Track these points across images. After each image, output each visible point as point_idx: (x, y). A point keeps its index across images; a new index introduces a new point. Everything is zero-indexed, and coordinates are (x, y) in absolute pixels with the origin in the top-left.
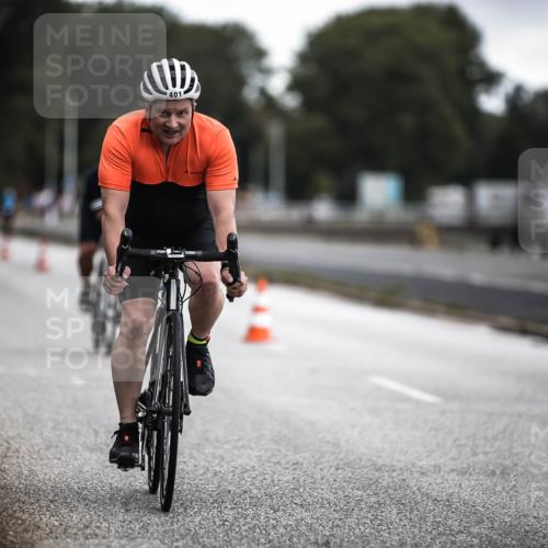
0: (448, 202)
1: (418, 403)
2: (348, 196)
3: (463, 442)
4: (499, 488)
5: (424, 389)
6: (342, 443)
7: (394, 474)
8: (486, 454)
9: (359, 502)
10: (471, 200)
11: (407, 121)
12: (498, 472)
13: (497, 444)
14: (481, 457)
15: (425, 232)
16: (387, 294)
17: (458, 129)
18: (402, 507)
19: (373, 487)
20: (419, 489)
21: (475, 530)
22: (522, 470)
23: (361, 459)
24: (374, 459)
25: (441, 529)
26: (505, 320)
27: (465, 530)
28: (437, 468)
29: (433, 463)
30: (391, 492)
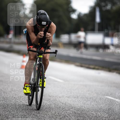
0: (65, 38)
3: (68, 91)
4: (76, 101)
7: (54, 98)
8: (73, 93)
12: (76, 97)
19: (49, 101)
20: (59, 101)
21: (71, 110)
22: (81, 97)
23: (46, 94)
24: (49, 94)
25: (64, 110)
26: (78, 64)
27: (69, 110)
28: (63, 96)
29: (62, 95)
30: (53, 101)
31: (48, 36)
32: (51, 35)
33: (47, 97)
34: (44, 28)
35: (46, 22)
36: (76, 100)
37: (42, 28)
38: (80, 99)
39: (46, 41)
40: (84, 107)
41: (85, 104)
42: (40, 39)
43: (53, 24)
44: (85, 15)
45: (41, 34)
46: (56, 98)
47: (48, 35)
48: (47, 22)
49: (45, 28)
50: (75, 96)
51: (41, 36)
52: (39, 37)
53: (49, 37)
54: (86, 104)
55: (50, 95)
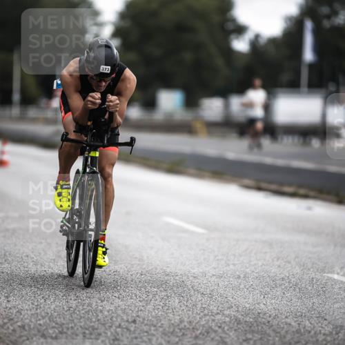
0: (213, 107)
1: (193, 233)
2: (150, 104)
3: (220, 257)
4: (242, 286)
5: (197, 225)
6: (145, 258)
7: (177, 278)
8: (234, 265)
9: (154, 296)
10: (227, 106)
11: (188, 56)
12: (242, 276)
13: (241, 259)
14: (232, 267)
15: (198, 126)
16: (174, 165)
17: (219, 62)
18: (182, 298)
19: (164, 286)
20: (192, 287)
21: (227, 312)
22: (257, 275)
23: (156, 269)
24: (164, 268)
25: (206, 312)
26: (247, 182)
27: (221, 312)
28: (204, 274)
29: (201, 271)
30: (175, 289)
31: (111, 104)
32: (118, 102)
33: (159, 276)
34: (105, 82)
35: (109, 67)
36: (240, 285)
37: (100, 81)
38: (251, 283)
39: (107, 116)
40: (264, 304)
41: (266, 296)
42: (92, 111)
43: (128, 72)
44: (273, 41)
45: (93, 97)
46: (185, 278)
47: (111, 101)
48: (113, 67)
49: (108, 83)
50: (238, 273)
51: (94, 103)
52: (90, 106)
53: (113, 105)
54: (269, 296)
55: (168, 270)
